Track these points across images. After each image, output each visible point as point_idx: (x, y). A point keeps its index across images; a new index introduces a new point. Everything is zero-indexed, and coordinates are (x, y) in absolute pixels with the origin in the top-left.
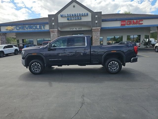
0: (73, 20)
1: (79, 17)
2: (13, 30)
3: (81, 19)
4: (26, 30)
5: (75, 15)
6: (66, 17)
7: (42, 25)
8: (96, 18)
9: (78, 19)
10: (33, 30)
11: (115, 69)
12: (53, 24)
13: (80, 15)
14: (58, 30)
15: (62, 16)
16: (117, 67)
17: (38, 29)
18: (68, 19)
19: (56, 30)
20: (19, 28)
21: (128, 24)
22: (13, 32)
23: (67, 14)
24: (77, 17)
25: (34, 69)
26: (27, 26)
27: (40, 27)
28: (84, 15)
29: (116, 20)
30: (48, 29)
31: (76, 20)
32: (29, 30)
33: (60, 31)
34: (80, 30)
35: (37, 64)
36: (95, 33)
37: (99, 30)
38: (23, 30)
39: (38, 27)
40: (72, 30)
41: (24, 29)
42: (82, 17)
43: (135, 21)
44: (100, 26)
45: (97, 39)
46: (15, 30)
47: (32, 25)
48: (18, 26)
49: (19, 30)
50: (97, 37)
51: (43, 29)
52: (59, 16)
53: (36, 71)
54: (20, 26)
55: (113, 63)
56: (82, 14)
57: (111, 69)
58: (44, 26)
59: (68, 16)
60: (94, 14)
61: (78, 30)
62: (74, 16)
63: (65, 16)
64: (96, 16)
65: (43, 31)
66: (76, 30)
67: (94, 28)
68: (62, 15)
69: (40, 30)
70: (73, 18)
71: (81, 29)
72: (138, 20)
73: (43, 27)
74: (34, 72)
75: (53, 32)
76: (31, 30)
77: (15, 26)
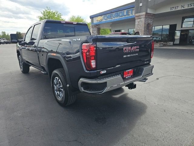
2: (102, 21)
4: (114, 19)
7: (129, 9)
10: (120, 18)
12: (141, 5)
14: (147, 13)
17: (125, 16)
19: (144, 13)
20: (108, 17)
26: (114, 13)
27: (127, 13)
32: (116, 18)
33: (153, 14)
38: (110, 19)
39: (125, 13)
40: (174, 10)
41: (111, 18)
47: (119, 12)
49: (107, 20)
51: (131, 15)
61: (186, 7)
66: (183, 8)
69: (127, 16)
71: (193, 5)
73: (130, 11)
75: (139, 17)
76: (118, 18)
77: (104, 16)
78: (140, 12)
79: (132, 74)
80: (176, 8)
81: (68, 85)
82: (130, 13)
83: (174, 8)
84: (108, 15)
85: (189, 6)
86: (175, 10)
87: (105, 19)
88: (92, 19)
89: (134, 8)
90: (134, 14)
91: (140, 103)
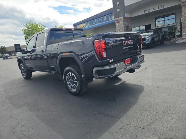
2: (85, 28)
4: (95, 25)
7: (108, 15)
10: (101, 23)
12: (118, 10)
14: (124, 17)
17: (105, 21)
19: (122, 17)
20: (90, 24)
26: (95, 20)
27: (108, 19)
32: (97, 24)
33: (130, 17)
34: (162, 8)
38: (93, 26)
39: (105, 19)
40: (147, 12)
47: (99, 18)
49: (90, 26)
51: (111, 20)
58: (111, 16)
61: (157, 9)
65: (110, 23)
66: (154, 10)
69: (107, 21)
71: (162, 6)
75: (118, 21)
76: (99, 24)
77: (86, 23)
78: (119, 17)
79: (130, 62)
80: (149, 11)
81: (83, 76)
82: (110, 19)
83: (147, 11)
84: (89, 22)
85: (159, 7)
86: (149, 12)
87: (88, 26)
88: (75, 26)
89: (113, 14)
90: (113, 19)
91: (138, 85)
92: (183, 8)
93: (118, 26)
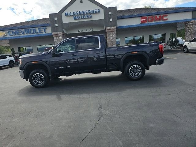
0: (82, 19)
1: (89, 15)
2: (5, 37)
3: (91, 18)
4: (23, 35)
5: (84, 13)
6: (72, 15)
7: (42, 28)
8: (110, 15)
9: (88, 18)
10: (32, 34)
11: (137, 74)
12: (57, 25)
13: (89, 12)
15: (66, 15)
16: (140, 72)
17: (37, 33)
18: (75, 19)
19: (61, 33)
20: (14, 33)
21: (149, 21)
22: (6, 39)
23: (73, 12)
24: (86, 16)
25: (35, 82)
26: (23, 30)
27: (40, 30)
28: (94, 12)
29: (135, 17)
30: (51, 32)
31: (84, 18)
32: (26, 35)
34: (91, 31)
35: (40, 75)
36: (110, 34)
37: (115, 30)
38: (18, 36)
39: (38, 31)
40: (80, 32)
41: (20, 35)
42: (92, 15)
43: (158, 16)
44: (116, 25)
45: (113, 42)
46: (8, 36)
47: (29, 29)
48: (11, 30)
49: (14, 36)
50: (113, 39)
51: (44, 33)
52: (63, 14)
53: (39, 83)
54: (14, 31)
55: (134, 67)
56: (93, 11)
57: (132, 74)
58: (45, 29)
59: (74, 15)
60: (107, 10)
61: (88, 31)
62: (82, 14)
63: (70, 15)
64: (110, 13)
65: (44, 35)
66: (86, 31)
67: (108, 28)
68: (66, 13)
69: (40, 34)
70: (81, 16)
72: (162, 15)
73: (43, 30)
74: (36, 85)
75: (57, 35)
76: (29, 35)
77: (8, 31)
78: (57, 32)
80: (82, 31)
87: (11, 35)
92: (108, 34)
93: (57, 40)
